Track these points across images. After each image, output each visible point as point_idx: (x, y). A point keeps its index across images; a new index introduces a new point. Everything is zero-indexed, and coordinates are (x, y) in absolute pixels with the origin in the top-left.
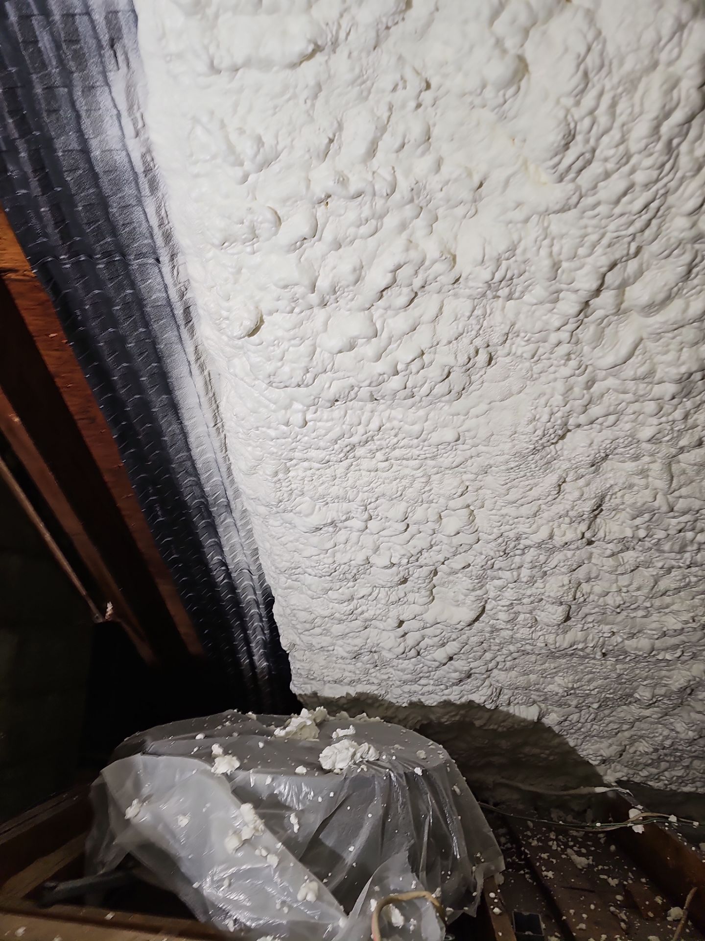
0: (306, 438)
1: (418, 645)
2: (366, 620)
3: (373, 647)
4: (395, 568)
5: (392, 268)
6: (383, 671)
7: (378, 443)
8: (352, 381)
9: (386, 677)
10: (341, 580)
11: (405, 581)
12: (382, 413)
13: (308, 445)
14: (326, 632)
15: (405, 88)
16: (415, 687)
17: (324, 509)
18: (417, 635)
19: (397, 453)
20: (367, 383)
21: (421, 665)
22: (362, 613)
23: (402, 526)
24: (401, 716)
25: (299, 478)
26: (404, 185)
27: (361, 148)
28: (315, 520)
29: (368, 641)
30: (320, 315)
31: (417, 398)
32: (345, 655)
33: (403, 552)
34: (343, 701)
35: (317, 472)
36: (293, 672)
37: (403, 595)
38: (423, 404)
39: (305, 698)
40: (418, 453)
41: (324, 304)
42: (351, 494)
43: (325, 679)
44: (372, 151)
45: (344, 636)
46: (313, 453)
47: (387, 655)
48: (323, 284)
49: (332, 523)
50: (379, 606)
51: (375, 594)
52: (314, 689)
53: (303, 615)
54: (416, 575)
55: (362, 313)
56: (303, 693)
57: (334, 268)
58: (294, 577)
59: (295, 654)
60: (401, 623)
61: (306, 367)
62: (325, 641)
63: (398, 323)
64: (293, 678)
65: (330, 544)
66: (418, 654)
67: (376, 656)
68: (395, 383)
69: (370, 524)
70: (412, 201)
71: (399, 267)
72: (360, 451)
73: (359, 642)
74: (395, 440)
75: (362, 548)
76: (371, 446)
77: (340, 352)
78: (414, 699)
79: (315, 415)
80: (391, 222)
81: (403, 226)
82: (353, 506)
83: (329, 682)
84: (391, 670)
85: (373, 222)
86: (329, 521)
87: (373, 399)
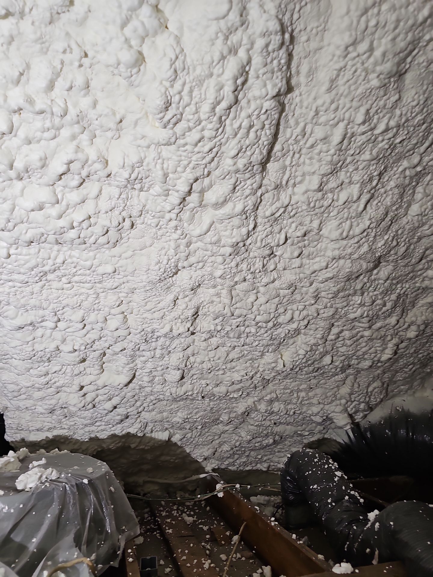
0: (10, 266)
1: (94, 401)
2: (58, 388)
3: (63, 404)
4: (77, 353)
5: (66, 162)
6: (71, 420)
7: (63, 271)
8: (42, 230)
9: (73, 423)
10: (39, 362)
11: (84, 360)
12: (65, 253)
13: (11, 271)
14: (30, 397)
15: (71, 53)
16: (93, 428)
17: (25, 314)
18: (93, 395)
19: (76, 278)
20: (53, 232)
21: (96, 413)
22: (55, 383)
23: (81, 326)
24: (84, 447)
25: (5, 293)
26: (73, 112)
27: (43, 84)
28: (19, 322)
29: (60, 401)
30: (19, 185)
31: (88, 245)
32: (43, 411)
33: (81, 342)
34: (44, 442)
35: (19, 289)
37: (83, 369)
38: (92, 248)
39: (16, 443)
40: (90, 279)
41: (20, 178)
42: (45, 305)
43: (30, 429)
44: (51, 86)
45: (42, 399)
46: (15, 276)
47: (73, 409)
48: (19, 165)
49: (31, 324)
50: (67, 377)
51: (63, 370)
52: (22, 436)
53: (12, 387)
54: (91, 356)
55: (48, 187)
56: (14, 440)
57: (27, 156)
58: (4, 361)
59: (8, 414)
60: (82, 388)
61: (8, 218)
62: (29, 403)
63: (74, 197)
64: (6, 431)
65: (31, 338)
66: (94, 406)
67: (66, 410)
68: (73, 234)
69: (59, 324)
70: (78, 122)
71: (71, 162)
72: (50, 277)
73: (53, 402)
74: (75, 270)
75: (54, 340)
76: (58, 273)
77: (33, 210)
78: (93, 436)
79: (16, 251)
80: (65, 133)
81: (74, 137)
82: (47, 312)
83: (33, 430)
84: (77, 419)
85: (53, 131)
86: (29, 322)
87: (58, 243)
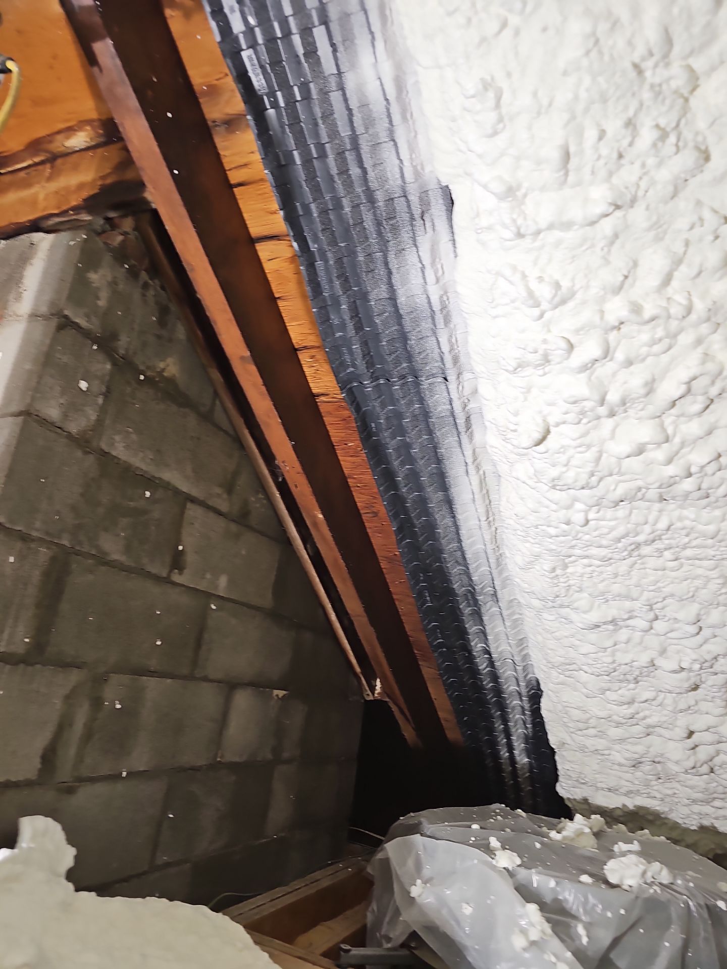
0: (587, 537)
1: (711, 760)
2: (649, 727)
3: (656, 756)
4: (684, 674)
5: (687, 380)
6: (668, 785)
7: (667, 542)
8: (640, 483)
9: (669, 792)
10: (621, 681)
11: (696, 688)
12: (672, 513)
13: (588, 543)
14: (602, 734)
15: (702, 226)
16: (707, 809)
17: (604, 606)
18: (711, 749)
19: (688, 552)
20: (657, 485)
21: (715, 784)
22: (644, 718)
23: (693, 629)
24: (690, 840)
25: (578, 574)
26: (700, 306)
27: (654, 281)
28: (594, 617)
29: (651, 750)
30: (609, 423)
31: (712, 499)
32: (623, 761)
33: (694, 657)
34: (619, 813)
35: (597, 569)
36: (561, 772)
37: (693, 703)
38: (718, 504)
39: (574, 803)
40: (713, 553)
41: (612, 414)
42: (635, 593)
43: (599, 785)
44: (667, 280)
45: (622, 740)
46: (594, 551)
47: (675, 768)
48: (613, 397)
49: (611, 622)
50: (665, 712)
51: (660, 699)
52: (585, 795)
53: (576, 714)
54: (710, 683)
55: (652, 421)
56: (571, 797)
57: (625, 383)
58: (567, 673)
59: (564, 753)
60: (691, 734)
61: (591, 471)
62: (600, 744)
63: (694, 428)
64: (561, 778)
65: (609, 643)
66: (712, 771)
67: (659, 767)
68: (688, 485)
69: (656, 625)
70: (708, 319)
71: (694, 378)
72: (646, 550)
73: (640, 749)
74: (686, 540)
75: (646, 648)
76: (658, 545)
77: (628, 457)
78: (706, 823)
79: (597, 515)
80: (686, 339)
81: (699, 341)
82: (637, 605)
83: (602, 789)
84: (677, 785)
85: (667, 341)
86: (610, 619)
87: (662, 499)
